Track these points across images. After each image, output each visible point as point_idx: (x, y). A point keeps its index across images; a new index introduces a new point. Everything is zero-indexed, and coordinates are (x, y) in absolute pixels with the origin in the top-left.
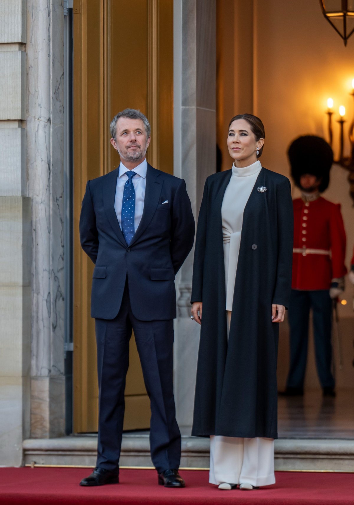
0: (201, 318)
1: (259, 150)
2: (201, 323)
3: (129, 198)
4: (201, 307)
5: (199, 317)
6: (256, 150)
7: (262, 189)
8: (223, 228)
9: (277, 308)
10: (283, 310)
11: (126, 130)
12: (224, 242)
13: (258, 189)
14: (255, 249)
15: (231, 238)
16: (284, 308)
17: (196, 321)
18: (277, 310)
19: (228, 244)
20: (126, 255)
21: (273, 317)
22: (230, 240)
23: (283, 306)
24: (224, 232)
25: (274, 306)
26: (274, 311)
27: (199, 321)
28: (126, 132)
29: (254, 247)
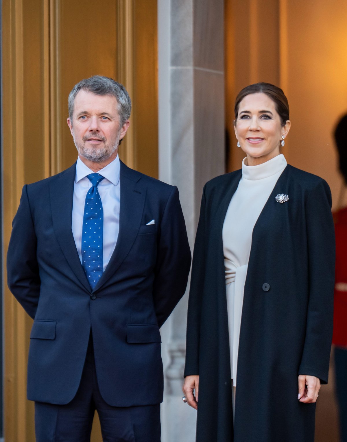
0: (197, 400)
1: (284, 140)
2: (197, 407)
3: (94, 217)
4: (197, 383)
5: (194, 398)
6: (281, 139)
7: (281, 198)
8: (225, 259)
9: (306, 381)
10: (315, 385)
11: (85, 113)
12: (227, 281)
13: (276, 198)
14: (267, 290)
15: (236, 275)
16: (317, 382)
17: (190, 404)
18: (307, 384)
19: (232, 284)
20: (89, 304)
21: (300, 396)
22: (235, 277)
23: (315, 377)
24: (227, 265)
25: (301, 378)
26: (301, 386)
27: (194, 404)
28: (85, 115)
29: (266, 287)
